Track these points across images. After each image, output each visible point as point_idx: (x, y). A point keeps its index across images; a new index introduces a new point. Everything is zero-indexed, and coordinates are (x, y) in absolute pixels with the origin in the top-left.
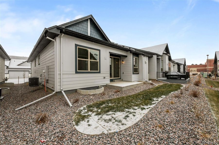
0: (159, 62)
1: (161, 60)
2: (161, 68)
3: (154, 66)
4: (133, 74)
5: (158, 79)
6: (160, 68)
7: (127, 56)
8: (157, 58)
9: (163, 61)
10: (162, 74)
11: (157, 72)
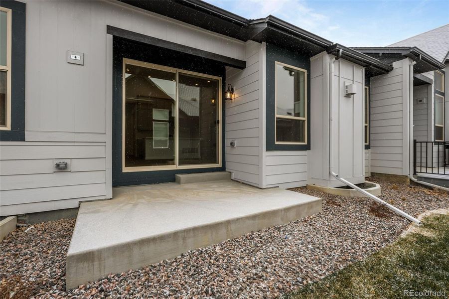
0: (425, 100)
1: (436, 92)
2: (436, 127)
3: (399, 114)
4: (268, 149)
5: (419, 175)
6: (428, 125)
7: (244, 63)
8: (415, 79)
9: (443, 94)
10: (441, 154)
11: (415, 142)
